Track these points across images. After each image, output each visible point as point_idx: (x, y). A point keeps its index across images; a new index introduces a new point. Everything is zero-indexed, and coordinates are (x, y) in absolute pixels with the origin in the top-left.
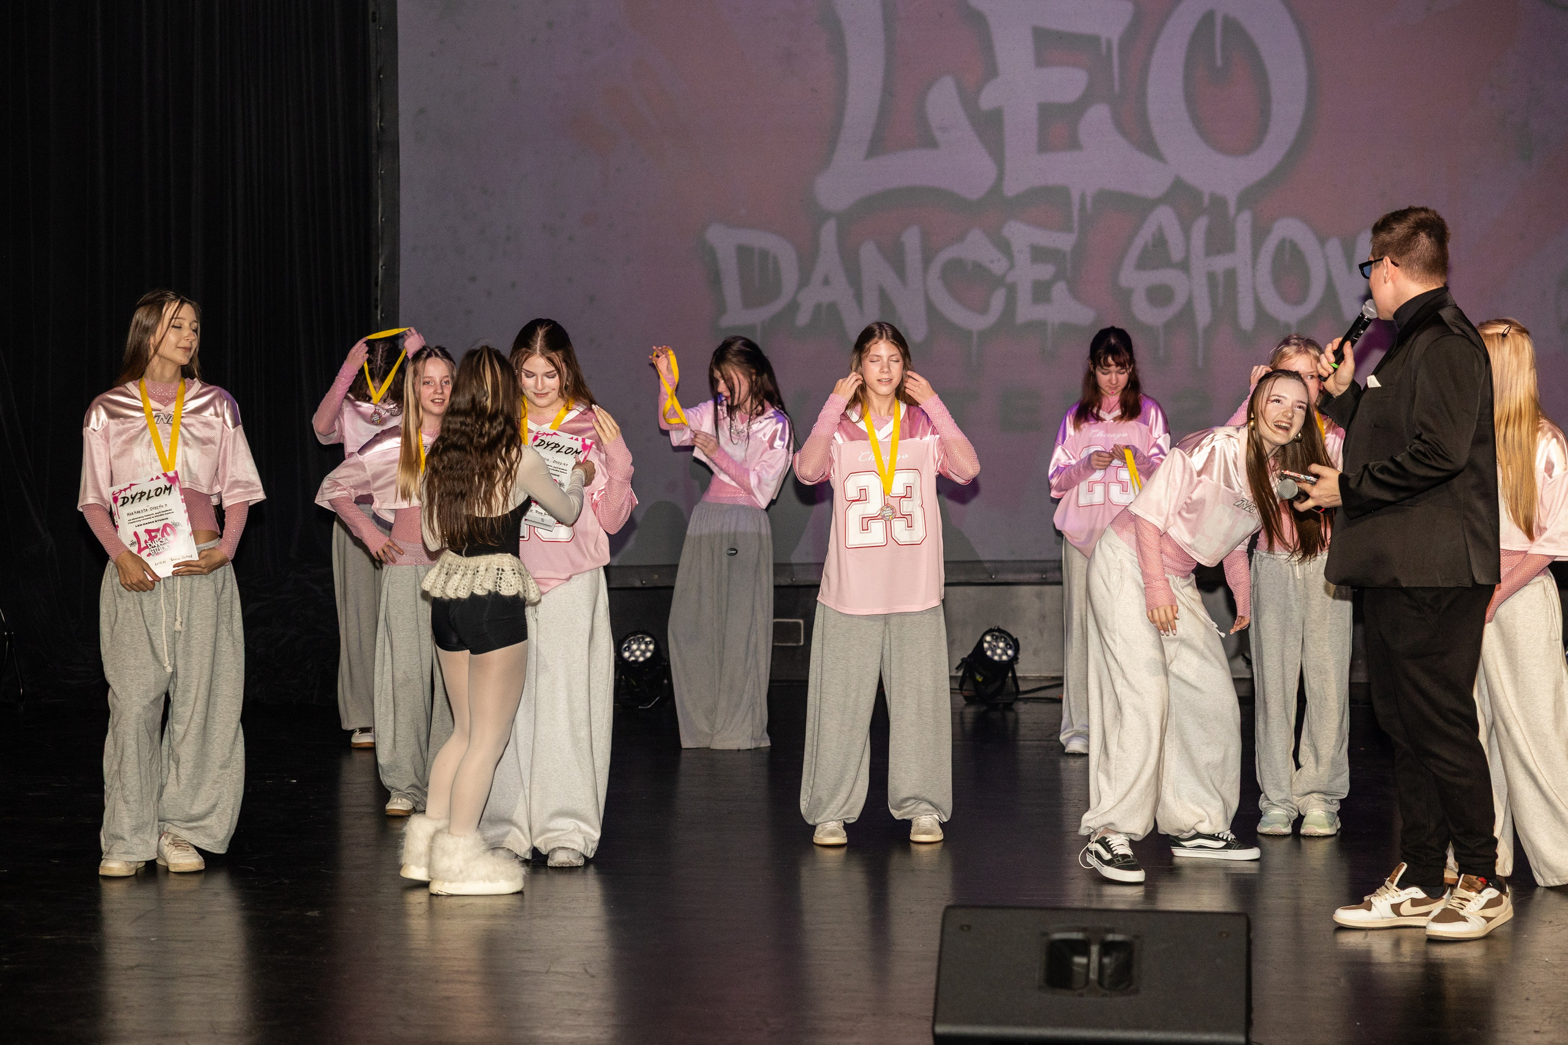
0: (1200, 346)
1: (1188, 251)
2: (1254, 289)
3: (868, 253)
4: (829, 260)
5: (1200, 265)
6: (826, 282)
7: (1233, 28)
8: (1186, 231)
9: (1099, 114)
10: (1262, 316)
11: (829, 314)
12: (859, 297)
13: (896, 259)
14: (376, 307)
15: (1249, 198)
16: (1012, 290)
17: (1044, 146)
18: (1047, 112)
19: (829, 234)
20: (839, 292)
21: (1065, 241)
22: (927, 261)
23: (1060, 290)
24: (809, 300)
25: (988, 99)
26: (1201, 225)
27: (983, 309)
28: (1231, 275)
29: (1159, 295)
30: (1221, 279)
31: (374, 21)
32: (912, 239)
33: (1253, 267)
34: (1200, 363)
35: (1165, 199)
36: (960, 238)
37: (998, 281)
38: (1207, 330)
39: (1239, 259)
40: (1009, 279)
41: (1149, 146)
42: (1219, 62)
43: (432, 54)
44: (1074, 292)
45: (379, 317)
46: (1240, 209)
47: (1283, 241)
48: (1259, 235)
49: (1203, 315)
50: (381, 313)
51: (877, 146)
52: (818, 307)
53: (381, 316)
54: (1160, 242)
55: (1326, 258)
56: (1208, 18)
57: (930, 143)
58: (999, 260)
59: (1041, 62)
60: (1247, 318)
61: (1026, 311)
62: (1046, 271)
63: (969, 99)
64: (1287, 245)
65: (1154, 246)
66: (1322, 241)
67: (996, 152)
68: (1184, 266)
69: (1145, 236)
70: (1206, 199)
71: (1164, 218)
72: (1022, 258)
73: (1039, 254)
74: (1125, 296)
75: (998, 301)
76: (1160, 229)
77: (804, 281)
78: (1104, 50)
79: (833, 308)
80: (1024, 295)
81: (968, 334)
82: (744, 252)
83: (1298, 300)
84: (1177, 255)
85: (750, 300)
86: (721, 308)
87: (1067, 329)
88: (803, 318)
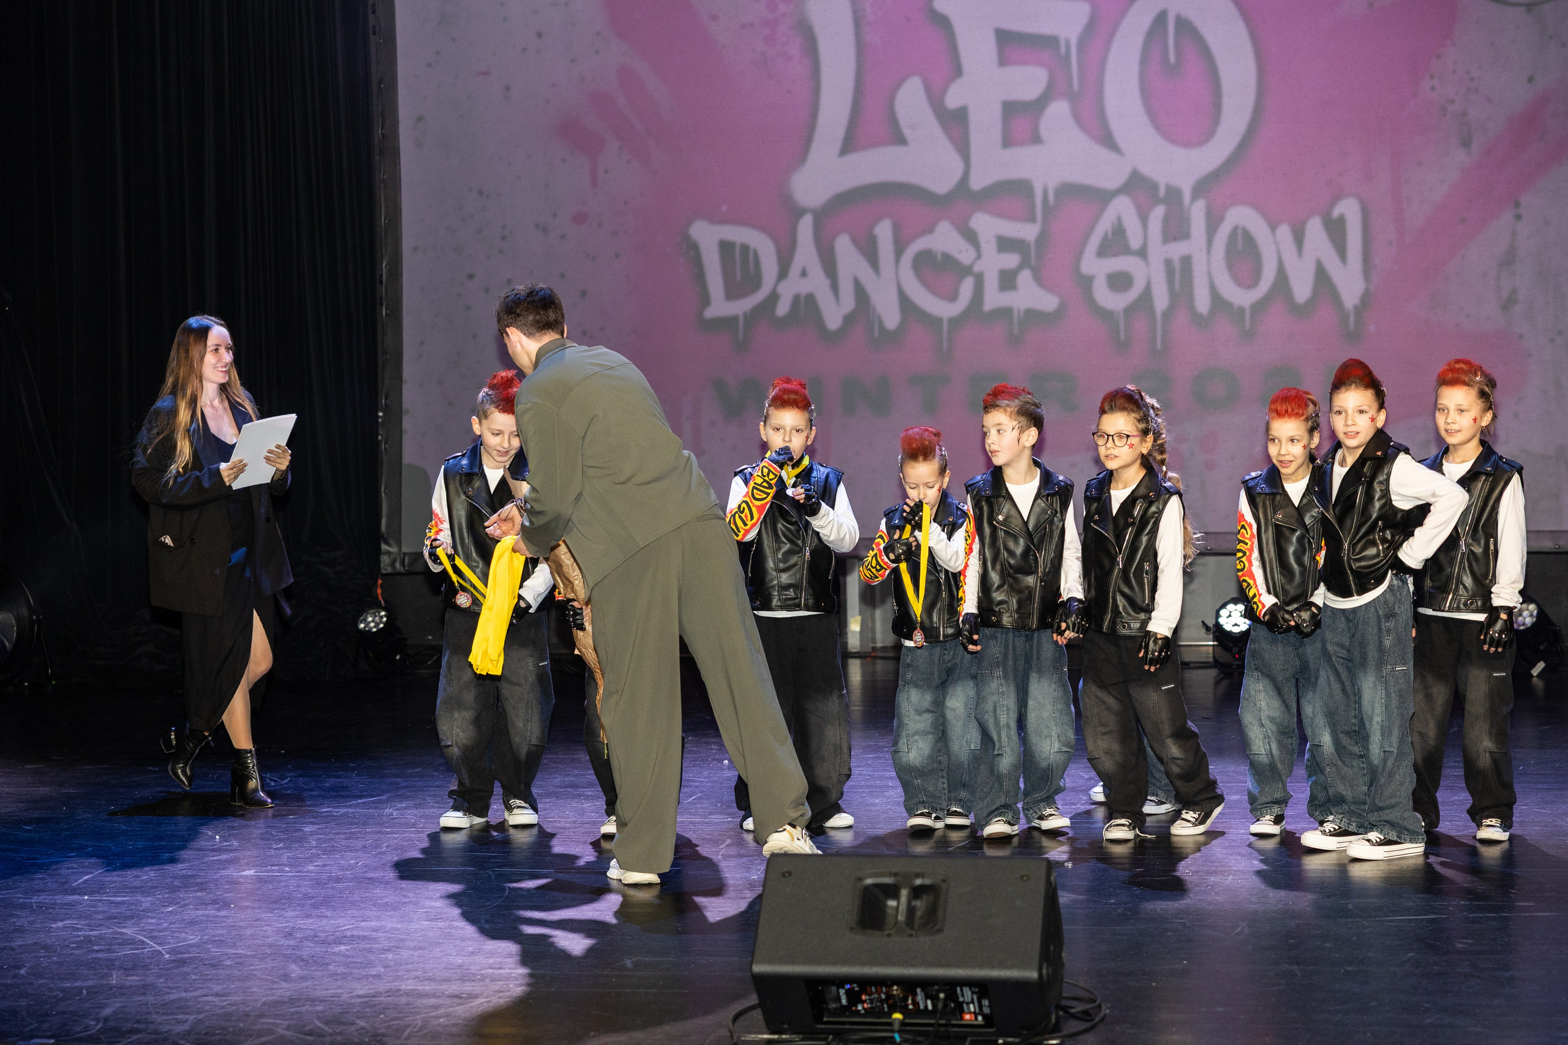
0: (1159, 328)
1: (1145, 238)
2: (1209, 274)
3: (844, 246)
4: (806, 251)
5: (1159, 251)
6: (804, 274)
7: (1184, 26)
8: (1144, 219)
9: (1059, 110)
10: (1218, 301)
11: (806, 306)
12: (835, 287)
13: (870, 252)
14: (381, 304)
15: (1201, 188)
16: (979, 279)
17: (1008, 142)
18: (1011, 109)
19: (805, 226)
20: (816, 283)
21: (1029, 232)
22: (899, 252)
23: (1025, 278)
24: (788, 291)
25: (953, 99)
26: (1159, 212)
27: (953, 297)
28: (1187, 261)
29: (1120, 282)
30: (1177, 265)
31: (374, 34)
32: (884, 231)
33: (1208, 253)
34: (1159, 346)
35: (1124, 189)
36: (930, 230)
37: (965, 271)
38: (1166, 314)
39: (1194, 245)
40: (977, 268)
41: (1108, 140)
42: (1172, 58)
43: (429, 65)
44: (1039, 279)
45: (384, 313)
46: (1195, 196)
47: (1236, 228)
48: (1213, 222)
49: (1161, 301)
50: (386, 310)
51: (849, 145)
52: (797, 298)
53: (386, 313)
54: (1119, 231)
55: (1277, 243)
56: (1161, 18)
57: (900, 140)
58: (967, 251)
59: (1003, 61)
60: (1202, 303)
61: (993, 299)
62: (1011, 260)
63: (936, 100)
64: (1240, 232)
65: (1113, 234)
66: (1273, 228)
67: (963, 148)
68: (1142, 253)
69: (1104, 225)
70: (1162, 192)
71: (1122, 208)
72: (989, 246)
73: (1005, 244)
74: (1087, 282)
75: (967, 288)
76: (1119, 219)
77: (783, 273)
78: (1063, 50)
79: (810, 298)
80: (991, 283)
81: (940, 320)
82: (726, 248)
83: (1252, 281)
84: (1135, 243)
85: (733, 292)
86: (705, 301)
87: (1032, 315)
88: (782, 309)
